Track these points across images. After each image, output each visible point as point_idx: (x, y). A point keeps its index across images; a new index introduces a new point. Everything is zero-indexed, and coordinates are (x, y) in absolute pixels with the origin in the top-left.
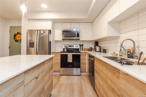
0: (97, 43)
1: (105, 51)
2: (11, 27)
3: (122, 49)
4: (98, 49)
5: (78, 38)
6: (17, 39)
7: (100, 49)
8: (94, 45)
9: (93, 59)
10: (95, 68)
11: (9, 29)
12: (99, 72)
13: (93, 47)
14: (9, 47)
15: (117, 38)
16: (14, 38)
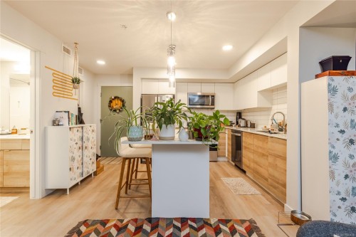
0: (239, 115)
1: (253, 126)
2: (103, 88)
3: (274, 122)
4: (242, 123)
5: (212, 107)
6: (115, 107)
7: (246, 122)
8: (235, 118)
9: (239, 135)
10: (243, 144)
11: (100, 91)
12: (249, 147)
13: (234, 121)
14: (101, 120)
15: (269, 109)
16: (110, 106)
